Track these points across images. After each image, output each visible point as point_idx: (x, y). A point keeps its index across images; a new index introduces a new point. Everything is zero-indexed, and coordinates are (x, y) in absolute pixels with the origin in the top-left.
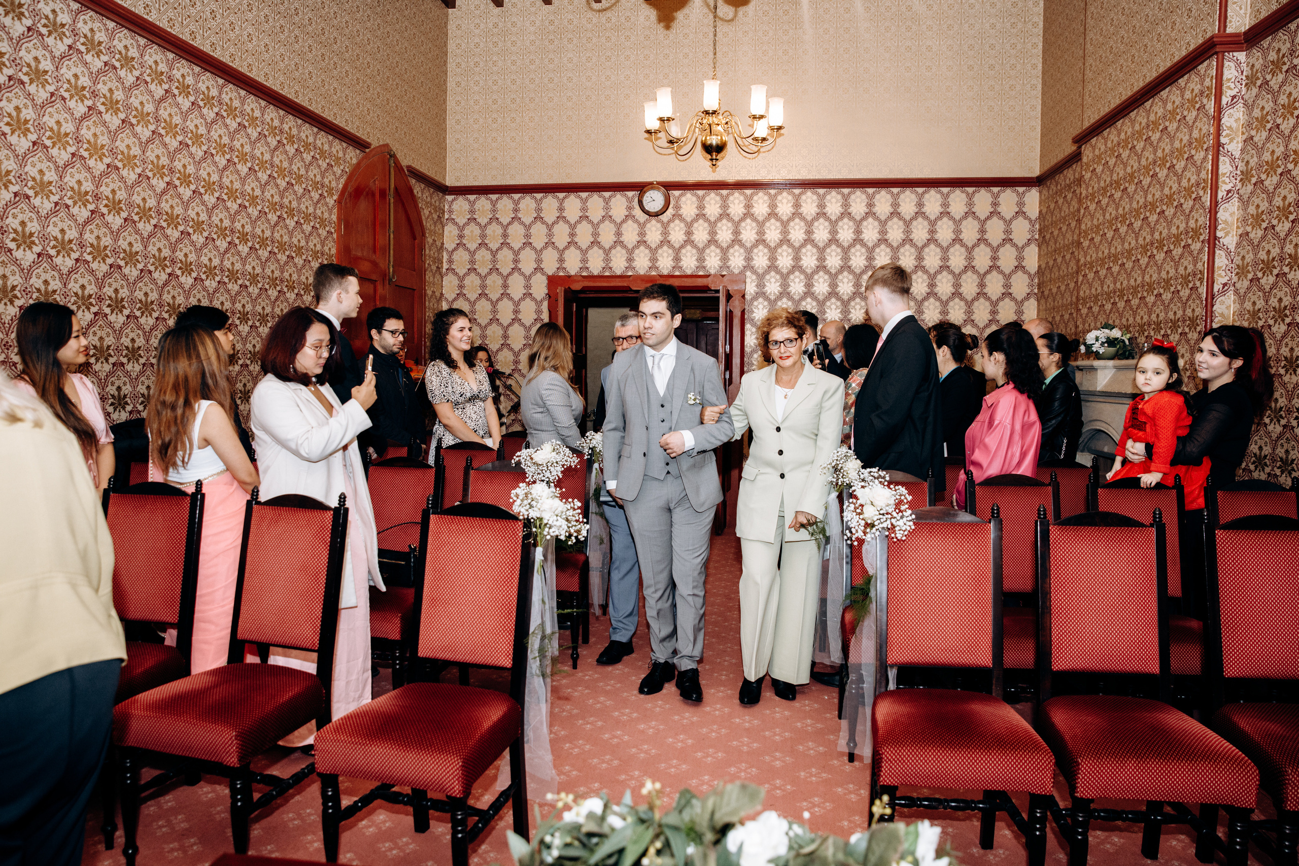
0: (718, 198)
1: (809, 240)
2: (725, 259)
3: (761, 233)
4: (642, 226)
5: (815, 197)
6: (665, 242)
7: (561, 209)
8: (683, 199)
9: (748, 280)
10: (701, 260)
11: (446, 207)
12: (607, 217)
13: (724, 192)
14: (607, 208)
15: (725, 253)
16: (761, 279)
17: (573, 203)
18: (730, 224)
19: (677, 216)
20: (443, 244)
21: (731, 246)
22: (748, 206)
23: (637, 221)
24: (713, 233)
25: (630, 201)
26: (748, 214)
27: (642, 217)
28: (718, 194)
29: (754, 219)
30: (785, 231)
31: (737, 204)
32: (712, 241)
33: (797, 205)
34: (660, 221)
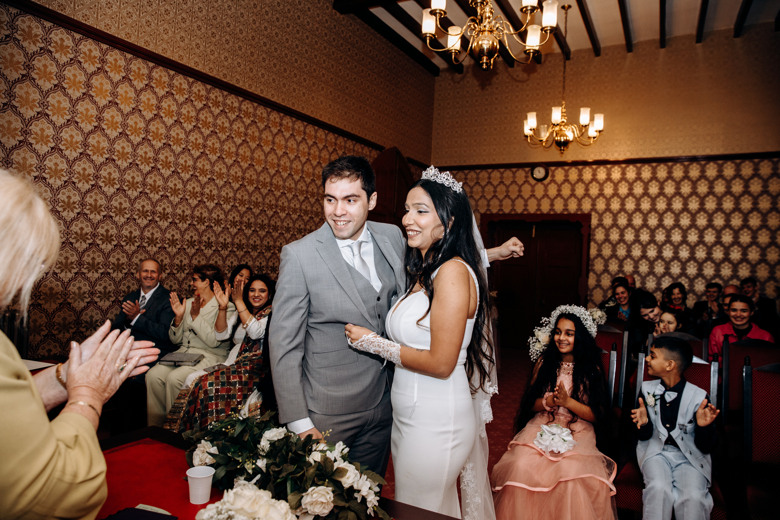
0: (576, 171)
1: (631, 193)
2: (580, 204)
3: (601, 190)
4: (533, 186)
5: (635, 169)
6: (546, 195)
7: (489, 178)
8: (557, 171)
9: (593, 217)
10: (566, 205)
12: (514, 182)
13: (580, 167)
14: (514, 177)
15: (580, 201)
16: (601, 216)
17: (496, 174)
18: (583, 185)
19: (553, 181)
21: (583, 197)
22: (594, 175)
23: (530, 184)
24: (573, 190)
25: (527, 173)
26: (594, 179)
27: (533, 182)
28: (576, 168)
29: (598, 182)
30: (616, 189)
31: (587, 174)
32: (573, 195)
33: (624, 173)
34: (542, 184)
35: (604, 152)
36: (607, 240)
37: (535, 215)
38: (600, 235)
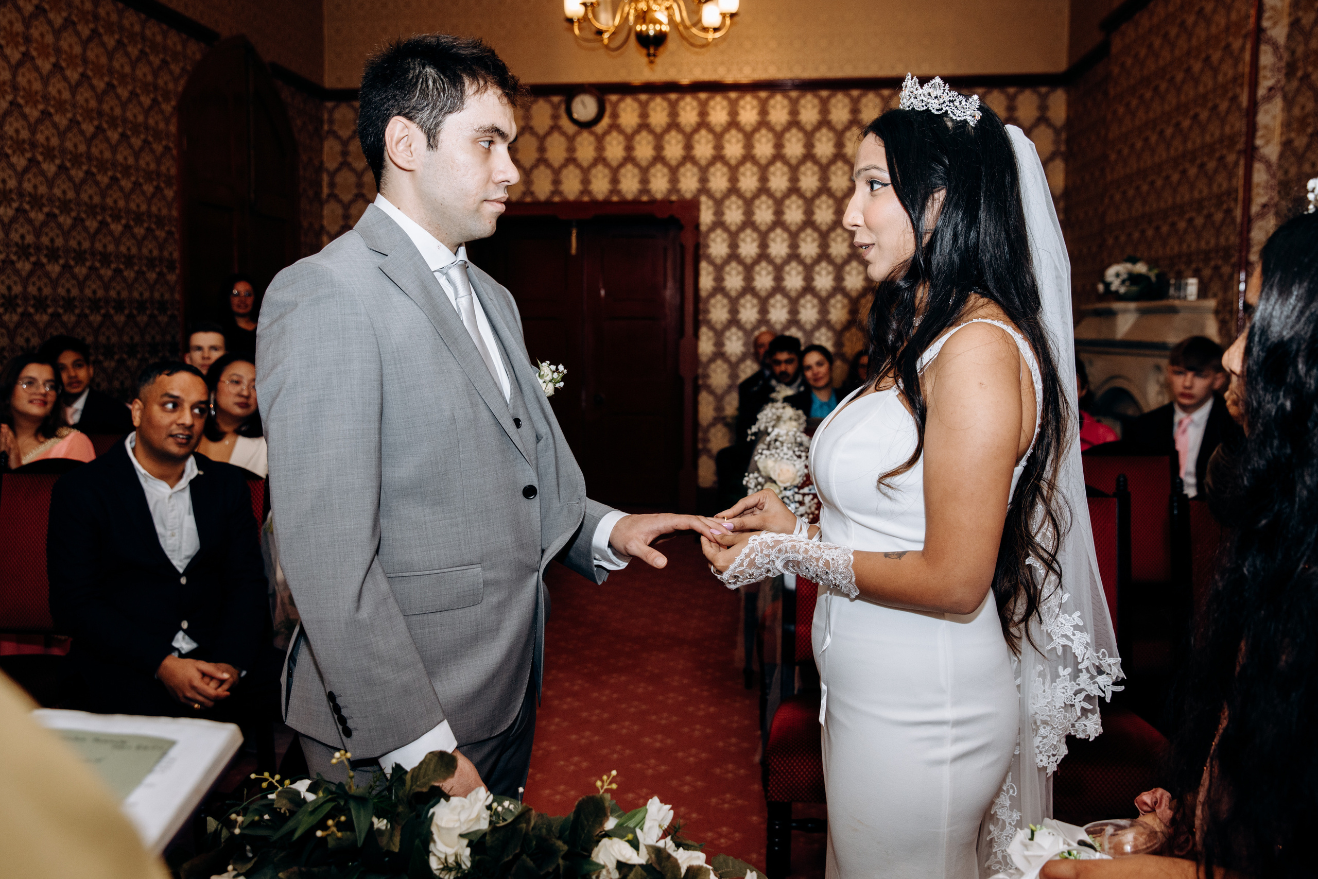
0: (666, 104)
1: (778, 156)
2: (674, 180)
3: (719, 147)
4: (571, 139)
5: (786, 102)
6: (600, 159)
8: (622, 105)
9: (703, 207)
10: (644, 181)
11: (326, 116)
12: (527, 129)
13: (673, 96)
14: (527, 117)
15: (674, 172)
16: (719, 205)
18: (680, 137)
19: (615, 126)
20: (322, 163)
21: (681, 164)
22: (703, 114)
23: (563, 133)
24: (659, 148)
25: (555, 107)
26: (703, 123)
27: (570, 128)
28: (665, 99)
29: (711, 130)
30: (749, 145)
31: (688, 113)
32: (659, 158)
33: (763, 112)
34: (593, 134)
35: (722, 63)
36: (734, 256)
37: (577, 205)
38: (718, 247)
